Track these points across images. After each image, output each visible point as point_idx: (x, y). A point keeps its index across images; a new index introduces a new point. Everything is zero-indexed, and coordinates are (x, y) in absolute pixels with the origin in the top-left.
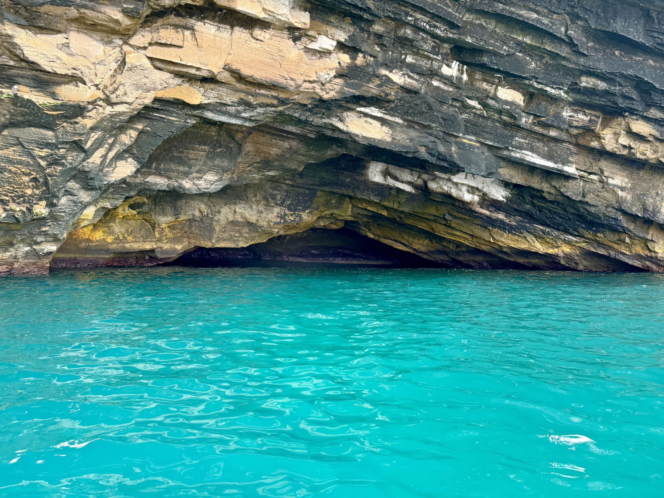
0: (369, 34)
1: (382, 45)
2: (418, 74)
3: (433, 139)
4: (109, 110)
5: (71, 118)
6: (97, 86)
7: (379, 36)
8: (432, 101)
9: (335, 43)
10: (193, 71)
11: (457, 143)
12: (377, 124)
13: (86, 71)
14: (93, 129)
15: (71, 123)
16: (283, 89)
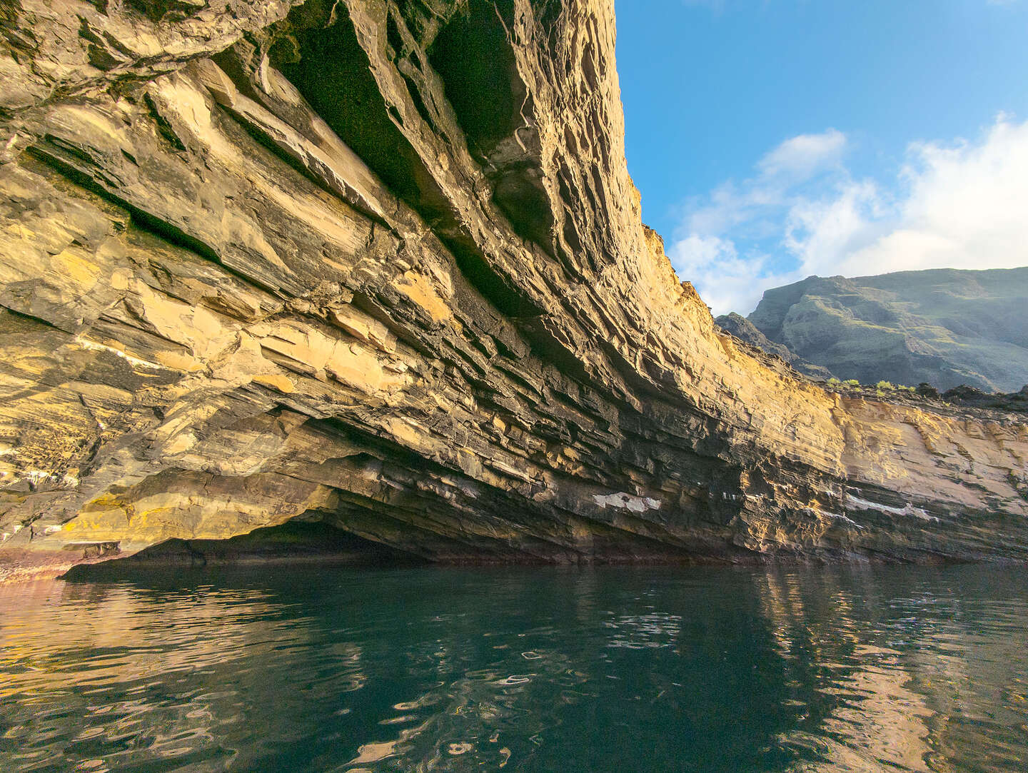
0: (429, 367)
1: (435, 376)
2: (450, 400)
3: (446, 447)
4: (206, 383)
5: (162, 384)
6: (202, 359)
7: (435, 369)
8: (453, 419)
9: (407, 368)
10: (298, 365)
11: (461, 452)
12: (412, 430)
13: (198, 344)
14: (182, 398)
15: (159, 389)
16: (363, 393)
